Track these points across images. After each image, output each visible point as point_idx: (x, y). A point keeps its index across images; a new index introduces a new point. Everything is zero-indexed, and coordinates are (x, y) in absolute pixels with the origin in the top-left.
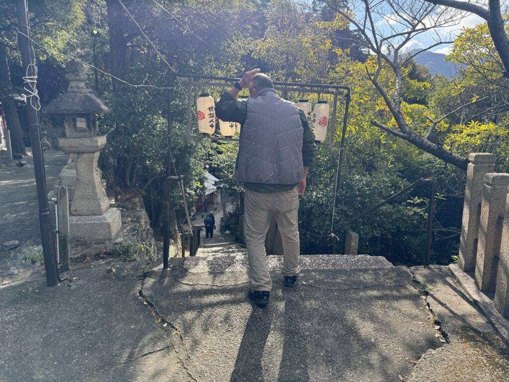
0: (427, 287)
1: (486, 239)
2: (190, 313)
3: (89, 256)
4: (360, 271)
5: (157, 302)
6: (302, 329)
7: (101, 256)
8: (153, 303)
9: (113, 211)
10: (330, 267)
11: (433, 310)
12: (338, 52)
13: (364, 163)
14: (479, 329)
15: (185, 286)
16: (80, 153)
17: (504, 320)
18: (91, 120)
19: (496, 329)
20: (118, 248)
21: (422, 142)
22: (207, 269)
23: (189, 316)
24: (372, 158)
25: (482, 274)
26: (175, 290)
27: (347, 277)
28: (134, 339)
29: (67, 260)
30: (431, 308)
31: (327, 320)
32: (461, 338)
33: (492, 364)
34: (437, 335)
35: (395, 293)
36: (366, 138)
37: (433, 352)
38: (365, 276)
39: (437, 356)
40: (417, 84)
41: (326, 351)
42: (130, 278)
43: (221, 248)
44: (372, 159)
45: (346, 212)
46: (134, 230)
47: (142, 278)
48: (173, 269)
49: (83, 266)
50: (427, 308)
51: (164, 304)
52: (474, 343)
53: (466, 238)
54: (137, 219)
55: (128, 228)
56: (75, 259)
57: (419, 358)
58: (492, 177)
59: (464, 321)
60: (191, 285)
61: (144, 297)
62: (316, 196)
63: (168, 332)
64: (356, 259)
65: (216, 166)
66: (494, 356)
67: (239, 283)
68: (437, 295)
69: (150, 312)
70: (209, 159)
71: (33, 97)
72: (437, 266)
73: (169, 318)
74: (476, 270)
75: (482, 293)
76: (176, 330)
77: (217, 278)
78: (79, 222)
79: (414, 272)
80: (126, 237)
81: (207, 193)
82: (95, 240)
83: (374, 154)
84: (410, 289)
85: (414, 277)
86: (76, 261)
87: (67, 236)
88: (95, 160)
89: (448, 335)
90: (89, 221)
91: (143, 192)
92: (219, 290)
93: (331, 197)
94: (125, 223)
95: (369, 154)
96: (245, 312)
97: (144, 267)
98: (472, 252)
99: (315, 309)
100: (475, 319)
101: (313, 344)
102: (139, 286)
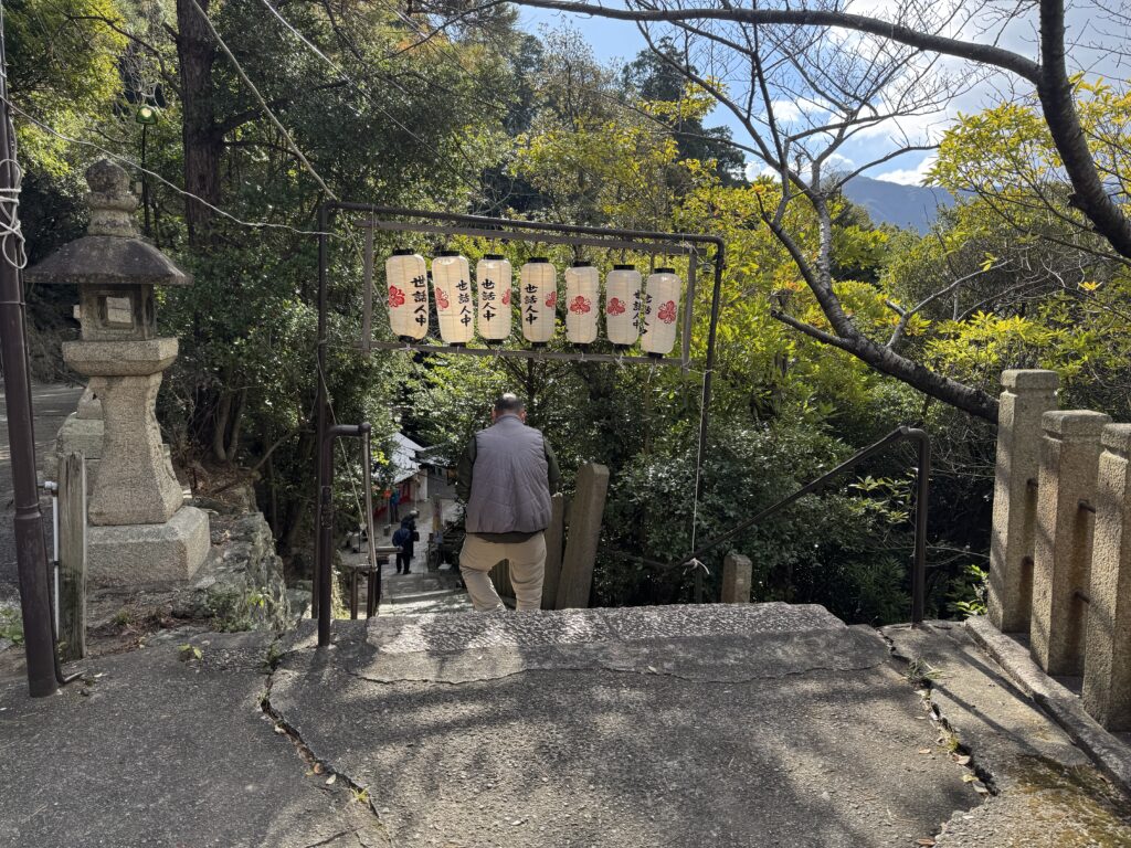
0: (926, 669)
1: (1055, 557)
2: (391, 750)
3: (131, 623)
4: (774, 637)
5: (308, 725)
6: (662, 777)
7: (163, 620)
8: (299, 729)
9: (191, 515)
10: (707, 631)
11: (950, 721)
12: (691, 167)
13: (753, 404)
14: (1058, 761)
15: (372, 684)
16: (113, 377)
17: (1110, 737)
18: (144, 299)
19: (1095, 758)
20: (204, 602)
21: (882, 356)
22: (425, 645)
23: (388, 755)
24: (768, 393)
25: (1048, 634)
26: (350, 695)
27: (747, 653)
28: (256, 818)
29: (79, 634)
30: (942, 716)
31: (716, 753)
32: (1023, 782)
33: (1102, 838)
34: (966, 778)
35: (858, 685)
36: (757, 350)
37: (967, 817)
38: (787, 648)
39: (977, 826)
40: (860, 235)
41: (723, 826)
42: (238, 669)
43: (433, 603)
44: (770, 395)
45: (720, 510)
46: (241, 558)
47: (269, 669)
48: (342, 646)
49: (118, 645)
50: (934, 716)
51: (324, 729)
52: (1054, 791)
53: (1004, 558)
54: (246, 533)
55: (226, 554)
56: (97, 630)
57: (936, 832)
58: (1061, 418)
59: (1022, 743)
60: (388, 683)
61: (274, 715)
62: (655, 475)
63: (338, 797)
64: (761, 612)
65: (422, 414)
66: (1102, 819)
67: (502, 673)
68: (952, 687)
69: (292, 749)
70: (406, 398)
71: (9, 236)
72: (941, 623)
73: (339, 763)
74: (1033, 628)
75: (1050, 679)
76: (360, 790)
77: (448, 664)
78: (108, 542)
79: (891, 637)
80: (223, 575)
81: (399, 478)
82: (148, 583)
83: (774, 385)
84: (889, 675)
85: (894, 649)
86: (99, 634)
87: (80, 574)
88: (150, 394)
89: (991, 777)
90: (133, 538)
91: (254, 474)
92: (455, 693)
93: (688, 478)
94: (218, 544)
95: (762, 385)
96: (523, 743)
97: (270, 642)
98: (1018, 587)
99: (684, 728)
100: (1043, 737)
101: (691, 811)
102: (260, 689)
